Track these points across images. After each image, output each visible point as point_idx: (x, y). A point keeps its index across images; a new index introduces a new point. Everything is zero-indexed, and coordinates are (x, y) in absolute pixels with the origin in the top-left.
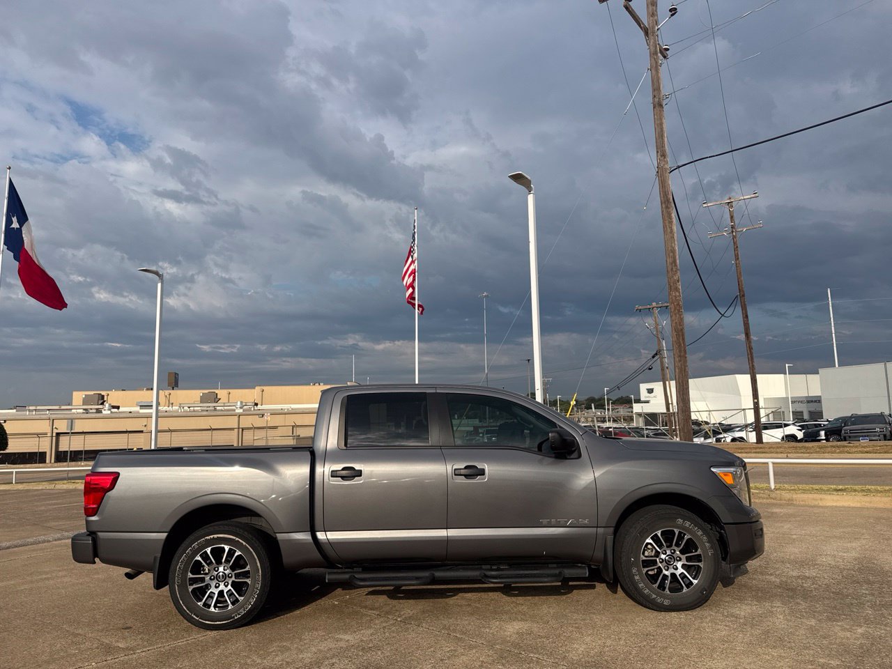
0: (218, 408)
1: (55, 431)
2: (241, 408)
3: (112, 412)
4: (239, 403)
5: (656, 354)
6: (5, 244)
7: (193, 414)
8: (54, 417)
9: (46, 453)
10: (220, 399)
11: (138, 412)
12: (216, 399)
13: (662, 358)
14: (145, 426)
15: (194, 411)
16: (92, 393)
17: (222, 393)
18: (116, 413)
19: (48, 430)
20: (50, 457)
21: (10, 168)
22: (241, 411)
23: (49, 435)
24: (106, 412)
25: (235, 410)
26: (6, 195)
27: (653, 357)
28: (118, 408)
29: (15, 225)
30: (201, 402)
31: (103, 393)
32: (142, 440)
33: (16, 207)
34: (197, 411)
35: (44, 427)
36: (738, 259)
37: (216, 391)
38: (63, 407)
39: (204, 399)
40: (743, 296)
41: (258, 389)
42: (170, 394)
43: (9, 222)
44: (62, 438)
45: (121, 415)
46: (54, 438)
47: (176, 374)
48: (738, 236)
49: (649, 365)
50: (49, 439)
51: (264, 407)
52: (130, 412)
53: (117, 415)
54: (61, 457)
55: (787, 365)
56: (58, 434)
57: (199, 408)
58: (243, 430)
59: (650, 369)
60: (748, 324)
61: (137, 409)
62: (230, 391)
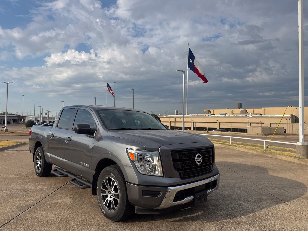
0: (247, 115)
1: (193, 121)
2: (251, 115)
3: (211, 116)
4: (251, 114)
6: (188, 67)
7: (239, 117)
8: (192, 117)
9: (191, 127)
10: (248, 112)
11: (220, 116)
12: (246, 112)
14: (217, 121)
15: (239, 116)
16: (207, 110)
17: (248, 110)
18: (214, 116)
19: (191, 121)
20: (192, 129)
21: (188, 44)
22: (252, 116)
23: (191, 122)
24: (210, 116)
25: (249, 116)
26: (188, 52)
28: (215, 115)
29: (191, 61)
30: (241, 113)
31: (210, 110)
32: (217, 125)
33: (191, 56)
34: (240, 116)
35: (190, 120)
37: (247, 109)
38: (198, 114)
39: (242, 112)
41: (263, 108)
42: (233, 110)
43: (189, 60)
44: (195, 123)
45: (215, 117)
46: (193, 123)
47: (240, 103)
50: (191, 123)
51: (266, 115)
52: (217, 116)
53: (214, 117)
54: (195, 129)
56: (194, 122)
57: (240, 115)
58: (250, 124)
61: (220, 115)
62: (254, 109)
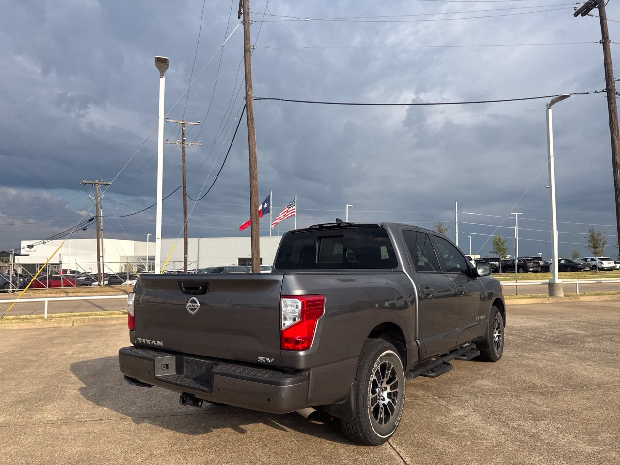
5: (93, 219)
13: (98, 222)
27: (90, 221)
36: (184, 162)
40: (185, 187)
48: (186, 147)
49: (84, 226)
55: (148, 235)
59: (84, 230)
60: (186, 206)
